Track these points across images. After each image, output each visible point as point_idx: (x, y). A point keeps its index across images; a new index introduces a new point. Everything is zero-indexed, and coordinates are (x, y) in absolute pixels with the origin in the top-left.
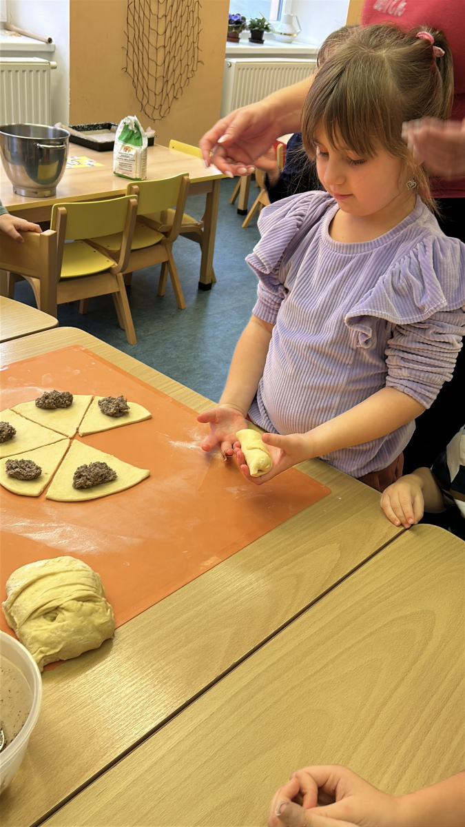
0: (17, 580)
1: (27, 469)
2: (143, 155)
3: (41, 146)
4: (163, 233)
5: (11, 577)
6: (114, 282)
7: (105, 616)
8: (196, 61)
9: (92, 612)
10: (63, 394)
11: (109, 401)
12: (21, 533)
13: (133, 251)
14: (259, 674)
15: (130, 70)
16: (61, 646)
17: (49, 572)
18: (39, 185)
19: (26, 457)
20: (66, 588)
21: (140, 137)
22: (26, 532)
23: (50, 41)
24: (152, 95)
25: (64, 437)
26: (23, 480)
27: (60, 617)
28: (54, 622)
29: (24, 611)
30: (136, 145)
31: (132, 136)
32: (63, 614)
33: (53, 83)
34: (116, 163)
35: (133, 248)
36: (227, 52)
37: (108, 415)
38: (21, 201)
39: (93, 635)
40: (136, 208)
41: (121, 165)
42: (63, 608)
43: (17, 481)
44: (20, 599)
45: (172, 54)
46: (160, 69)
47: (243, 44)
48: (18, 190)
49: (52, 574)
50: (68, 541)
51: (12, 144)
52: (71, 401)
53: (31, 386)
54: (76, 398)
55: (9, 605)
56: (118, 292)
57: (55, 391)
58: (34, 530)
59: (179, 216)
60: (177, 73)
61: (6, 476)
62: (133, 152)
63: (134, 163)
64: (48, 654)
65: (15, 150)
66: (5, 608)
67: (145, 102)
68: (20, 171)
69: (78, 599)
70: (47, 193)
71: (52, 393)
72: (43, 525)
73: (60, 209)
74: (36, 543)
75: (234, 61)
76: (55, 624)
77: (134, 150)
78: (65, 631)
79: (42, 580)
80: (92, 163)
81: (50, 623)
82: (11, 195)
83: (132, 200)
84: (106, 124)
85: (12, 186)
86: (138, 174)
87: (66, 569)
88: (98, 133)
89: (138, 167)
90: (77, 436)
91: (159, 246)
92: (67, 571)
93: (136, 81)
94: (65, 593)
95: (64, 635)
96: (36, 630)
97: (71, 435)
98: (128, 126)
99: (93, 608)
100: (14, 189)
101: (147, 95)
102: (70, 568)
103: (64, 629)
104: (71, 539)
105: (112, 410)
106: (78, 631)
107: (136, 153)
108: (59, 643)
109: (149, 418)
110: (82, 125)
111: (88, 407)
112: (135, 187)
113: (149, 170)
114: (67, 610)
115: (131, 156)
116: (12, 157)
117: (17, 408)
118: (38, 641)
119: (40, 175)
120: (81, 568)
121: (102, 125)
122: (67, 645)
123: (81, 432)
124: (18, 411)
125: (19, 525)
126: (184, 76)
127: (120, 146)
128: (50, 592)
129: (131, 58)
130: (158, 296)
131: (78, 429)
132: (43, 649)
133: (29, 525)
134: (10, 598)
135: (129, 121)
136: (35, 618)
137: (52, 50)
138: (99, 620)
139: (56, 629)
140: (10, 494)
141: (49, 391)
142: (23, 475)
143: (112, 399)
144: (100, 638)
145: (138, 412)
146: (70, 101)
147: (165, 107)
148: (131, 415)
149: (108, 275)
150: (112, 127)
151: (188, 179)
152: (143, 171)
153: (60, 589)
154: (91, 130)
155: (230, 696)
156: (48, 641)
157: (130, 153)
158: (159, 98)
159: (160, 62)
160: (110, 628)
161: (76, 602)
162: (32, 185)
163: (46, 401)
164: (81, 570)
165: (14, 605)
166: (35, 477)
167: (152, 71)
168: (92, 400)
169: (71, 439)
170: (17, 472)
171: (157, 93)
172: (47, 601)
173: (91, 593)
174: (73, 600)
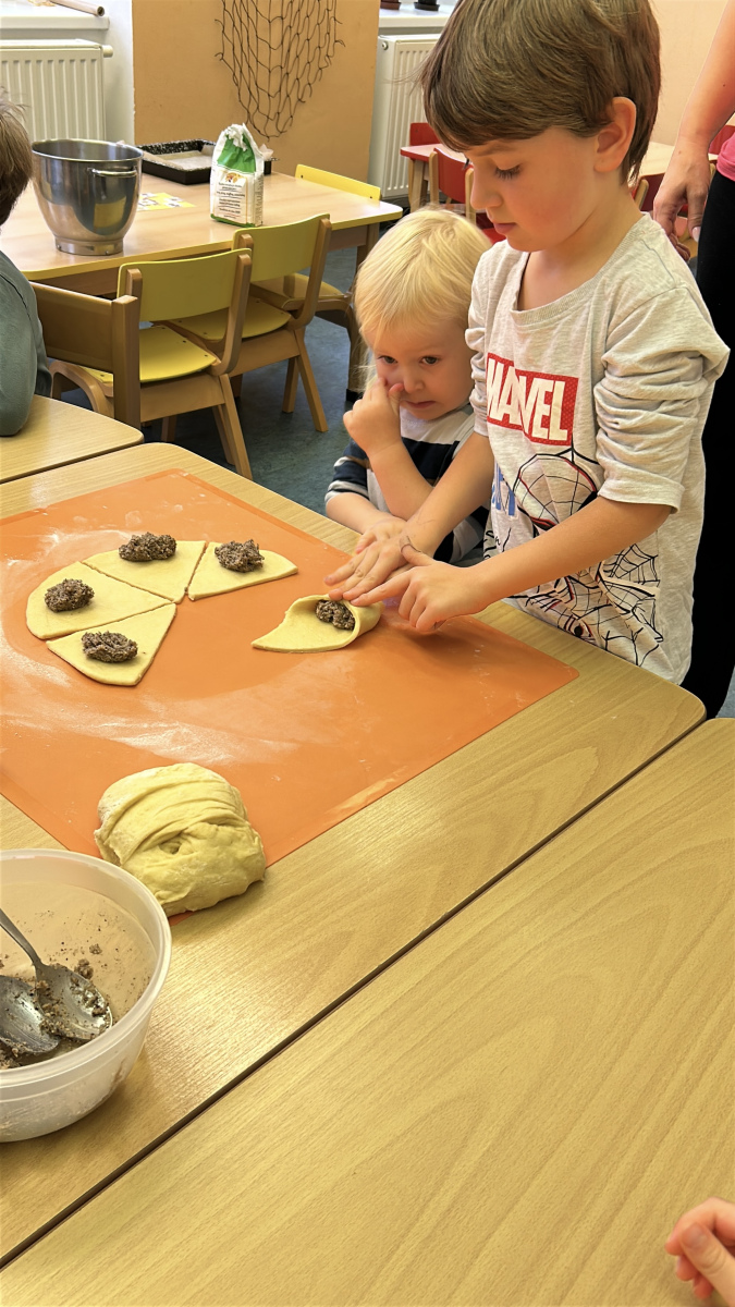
0: (114, 798)
1: (116, 646)
2: (257, 186)
3: (99, 172)
4: (290, 312)
5: (106, 794)
6: (216, 388)
7: (252, 846)
8: (332, 41)
9: (233, 840)
10: (162, 538)
11: (233, 547)
12: (115, 736)
13: (244, 340)
14: (485, 929)
15: (229, 57)
16: (188, 889)
18: (97, 236)
19: (113, 629)
20: (191, 805)
21: (251, 158)
22: (120, 736)
23: (101, 11)
24: (263, 96)
25: (167, 601)
26: (110, 662)
27: (184, 846)
28: (177, 854)
29: (130, 840)
30: (245, 170)
31: (239, 157)
32: (190, 842)
33: (108, 79)
34: (214, 200)
35: (245, 335)
36: (381, 25)
37: (231, 569)
38: (68, 261)
39: (235, 873)
40: (249, 268)
41: (223, 202)
42: (189, 834)
43: (100, 664)
44: (121, 823)
45: (294, 30)
46: (276, 55)
47: (406, 12)
48: (63, 244)
49: (169, 786)
50: (185, 747)
51: (53, 171)
52: (174, 549)
53: (110, 528)
54: (180, 546)
55: (106, 833)
56: (223, 405)
57: (148, 534)
58: (133, 733)
59: (314, 285)
60: (303, 60)
61: (84, 656)
62: (241, 182)
63: (243, 199)
64: (169, 900)
65: (58, 179)
66: (100, 838)
67: (252, 109)
68: (66, 214)
69: (211, 821)
70: (110, 248)
71: (144, 538)
72: (146, 726)
73: (131, 272)
74: (136, 752)
75: (392, 39)
76: (178, 857)
77: (244, 179)
79: (153, 795)
80: (175, 203)
81: (171, 856)
82: (52, 253)
83: (242, 257)
84: (194, 143)
85: (53, 238)
86: (249, 218)
87: (189, 778)
88: (183, 157)
89: (250, 206)
90: (186, 600)
91: (285, 332)
92: (191, 782)
93: (238, 74)
94: (190, 812)
95: (193, 872)
96: (149, 867)
97: (177, 599)
98: (232, 140)
99: (234, 834)
100: (57, 244)
101: (256, 97)
102: (195, 778)
103: (193, 864)
104: (190, 745)
105: (237, 561)
106: (213, 867)
107: (247, 184)
108: (186, 884)
109: (294, 574)
110: (157, 144)
111: (200, 558)
112: (247, 237)
113: (267, 211)
114: (195, 837)
115: (238, 189)
116: (53, 191)
117: (91, 560)
118: (153, 881)
119: (98, 222)
120: (211, 778)
121: (188, 144)
122: (198, 888)
123: (192, 593)
124: (94, 565)
125: (109, 726)
126: (314, 66)
127: (221, 173)
128: (167, 812)
129: (230, 37)
130: (284, 412)
131: (186, 590)
132: (162, 893)
133: (124, 725)
134: (107, 820)
135: (235, 133)
136: (147, 850)
137: (105, 27)
138: (243, 851)
139: (181, 863)
140: (90, 682)
141: (139, 534)
142: (110, 654)
143: (237, 545)
144: (245, 879)
145: (276, 564)
146: (135, 109)
147: (284, 116)
148: (265, 568)
149: (207, 377)
150: (205, 146)
151: (329, 223)
152: (258, 211)
153: (183, 807)
154: (170, 151)
155: (443, 959)
156: (169, 881)
157: (237, 183)
158: (274, 102)
159: (275, 43)
160: (260, 864)
161: (207, 825)
162: (86, 237)
163: (136, 549)
164: (212, 781)
165: (114, 832)
166: (128, 658)
167: (263, 58)
168: (205, 549)
169: (177, 604)
170: (101, 650)
171: (272, 94)
172: (164, 824)
173: (229, 812)
174: (203, 821)
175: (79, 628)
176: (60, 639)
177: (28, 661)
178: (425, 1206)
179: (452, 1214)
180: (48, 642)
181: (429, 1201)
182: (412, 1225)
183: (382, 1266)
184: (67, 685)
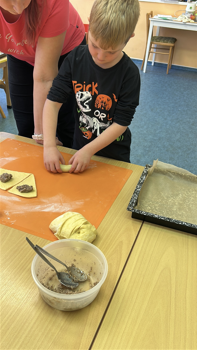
0: (57, 224)
1: (27, 188)
7: (94, 228)
9: (90, 227)
17: (68, 218)
20: (78, 221)
22: (41, 210)
26: (27, 192)
27: (81, 231)
29: (68, 233)
39: (93, 235)
42: (81, 228)
44: (62, 230)
49: (70, 218)
55: (59, 233)
58: (44, 208)
74: (48, 213)
76: (81, 235)
78: (86, 236)
79: (66, 222)
81: (79, 235)
87: (72, 215)
92: (74, 216)
94: (79, 223)
95: (86, 237)
114: (83, 228)
125: (37, 208)
128: (73, 224)
134: (59, 230)
136: (73, 234)
138: (93, 230)
139: (83, 236)
140: (25, 198)
142: (27, 190)
153: (76, 222)
160: (96, 232)
164: (78, 214)
165: (62, 232)
166: (32, 190)
172: (75, 227)
173: (86, 221)
174: (83, 224)
175: (13, 185)
176: (11, 189)
177: (5, 197)
178: (171, 292)
179: (177, 292)
180: (8, 191)
181: (171, 291)
182: (171, 297)
183: (170, 306)
184: (20, 201)
